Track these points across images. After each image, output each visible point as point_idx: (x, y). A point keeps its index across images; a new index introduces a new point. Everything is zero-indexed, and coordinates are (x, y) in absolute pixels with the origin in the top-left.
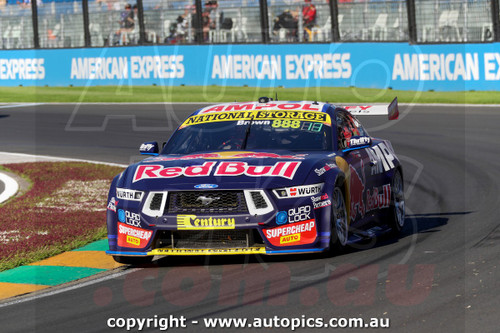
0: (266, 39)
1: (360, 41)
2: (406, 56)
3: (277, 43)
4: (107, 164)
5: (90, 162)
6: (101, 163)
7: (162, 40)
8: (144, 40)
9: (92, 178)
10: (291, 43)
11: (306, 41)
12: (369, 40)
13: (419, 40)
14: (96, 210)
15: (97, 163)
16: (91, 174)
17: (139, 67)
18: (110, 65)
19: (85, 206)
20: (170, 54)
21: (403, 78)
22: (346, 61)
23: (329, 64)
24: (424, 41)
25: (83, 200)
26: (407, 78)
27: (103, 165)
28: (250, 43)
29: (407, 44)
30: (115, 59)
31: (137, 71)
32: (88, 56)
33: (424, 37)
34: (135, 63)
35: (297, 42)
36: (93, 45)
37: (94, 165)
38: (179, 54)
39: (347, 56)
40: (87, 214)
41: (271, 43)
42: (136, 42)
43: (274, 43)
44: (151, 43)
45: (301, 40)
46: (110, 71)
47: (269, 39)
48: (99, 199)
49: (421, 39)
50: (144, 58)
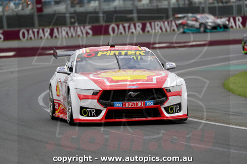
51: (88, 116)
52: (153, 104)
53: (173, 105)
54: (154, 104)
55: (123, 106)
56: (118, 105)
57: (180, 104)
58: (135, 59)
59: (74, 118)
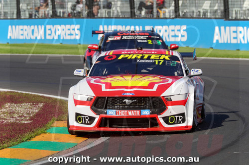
0: (133, 15)
1: (192, 18)
2: (222, 28)
3: (140, 18)
4: (30, 93)
5: (19, 92)
6: (27, 93)
7: (66, 15)
8: (55, 15)
9: (21, 102)
10: (148, 18)
11: (158, 17)
12: (198, 17)
13: (230, 18)
14: (24, 122)
15: (24, 92)
16: (21, 100)
17: (51, 32)
18: (33, 31)
19: (17, 120)
20: (71, 24)
21: (220, 42)
22: (184, 30)
23: (173, 32)
24: (234, 18)
25: (16, 115)
26: (223, 42)
27: (28, 94)
28: (122, 18)
29: (223, 20)
30: (36, 27)
31: (50, 35)
32: (19, 24)
33: (234, 16)
34: (49, 30)
35: (153, 18)
36: (22, 18)
37: (22, 93)
38: (77, 24)
39: (184, 27)
40: (18, 125)
41: (135, 18)
42: (50, 16)
43: (138, 18)
44: (59, 17)
45: (155, 17)
46: (33, 34)
47: (135, 15)
48: (26, 115)
49: (232, 17)
50: (55, 26)
51: (82, 123)
52: (149, 114)
53: (174, 115)
54: (151, 114)
55: (116, 114)
56: (111, 113)
57: (183, 114)
58: (157, 63)
59: (70, 125)
